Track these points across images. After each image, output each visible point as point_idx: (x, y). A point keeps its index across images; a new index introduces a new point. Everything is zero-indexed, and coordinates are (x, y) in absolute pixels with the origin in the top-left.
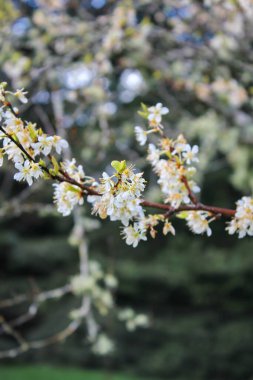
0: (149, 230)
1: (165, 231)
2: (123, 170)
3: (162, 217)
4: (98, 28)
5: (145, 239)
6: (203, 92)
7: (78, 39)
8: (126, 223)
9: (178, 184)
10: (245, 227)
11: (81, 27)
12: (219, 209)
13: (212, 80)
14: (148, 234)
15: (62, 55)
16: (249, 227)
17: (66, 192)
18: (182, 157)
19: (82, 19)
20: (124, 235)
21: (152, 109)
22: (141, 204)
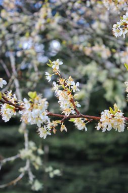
0: (52, 129)
1: (62, 129)
2: (35, 97)
3: (59, 122)
4: (33, 19)
5: (50, 134)
6: (88, 52)
7: (23, 24)
8: (39, 126)
9: (69, 103)
10: (105, 126)
11: (24, 18)
12: (92, 117)
13: (93, 45)
14: (51, 131)
15: (15, 33)
16: (107, 127)
17: (7, 108)
18: (71, 89)
19: (25, 14)
20: (38, 132)
21: (54, 62)
22: (47, 115)
